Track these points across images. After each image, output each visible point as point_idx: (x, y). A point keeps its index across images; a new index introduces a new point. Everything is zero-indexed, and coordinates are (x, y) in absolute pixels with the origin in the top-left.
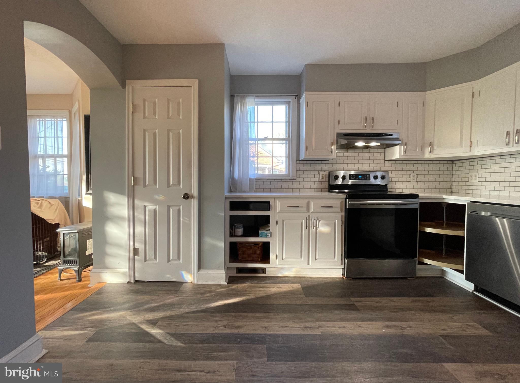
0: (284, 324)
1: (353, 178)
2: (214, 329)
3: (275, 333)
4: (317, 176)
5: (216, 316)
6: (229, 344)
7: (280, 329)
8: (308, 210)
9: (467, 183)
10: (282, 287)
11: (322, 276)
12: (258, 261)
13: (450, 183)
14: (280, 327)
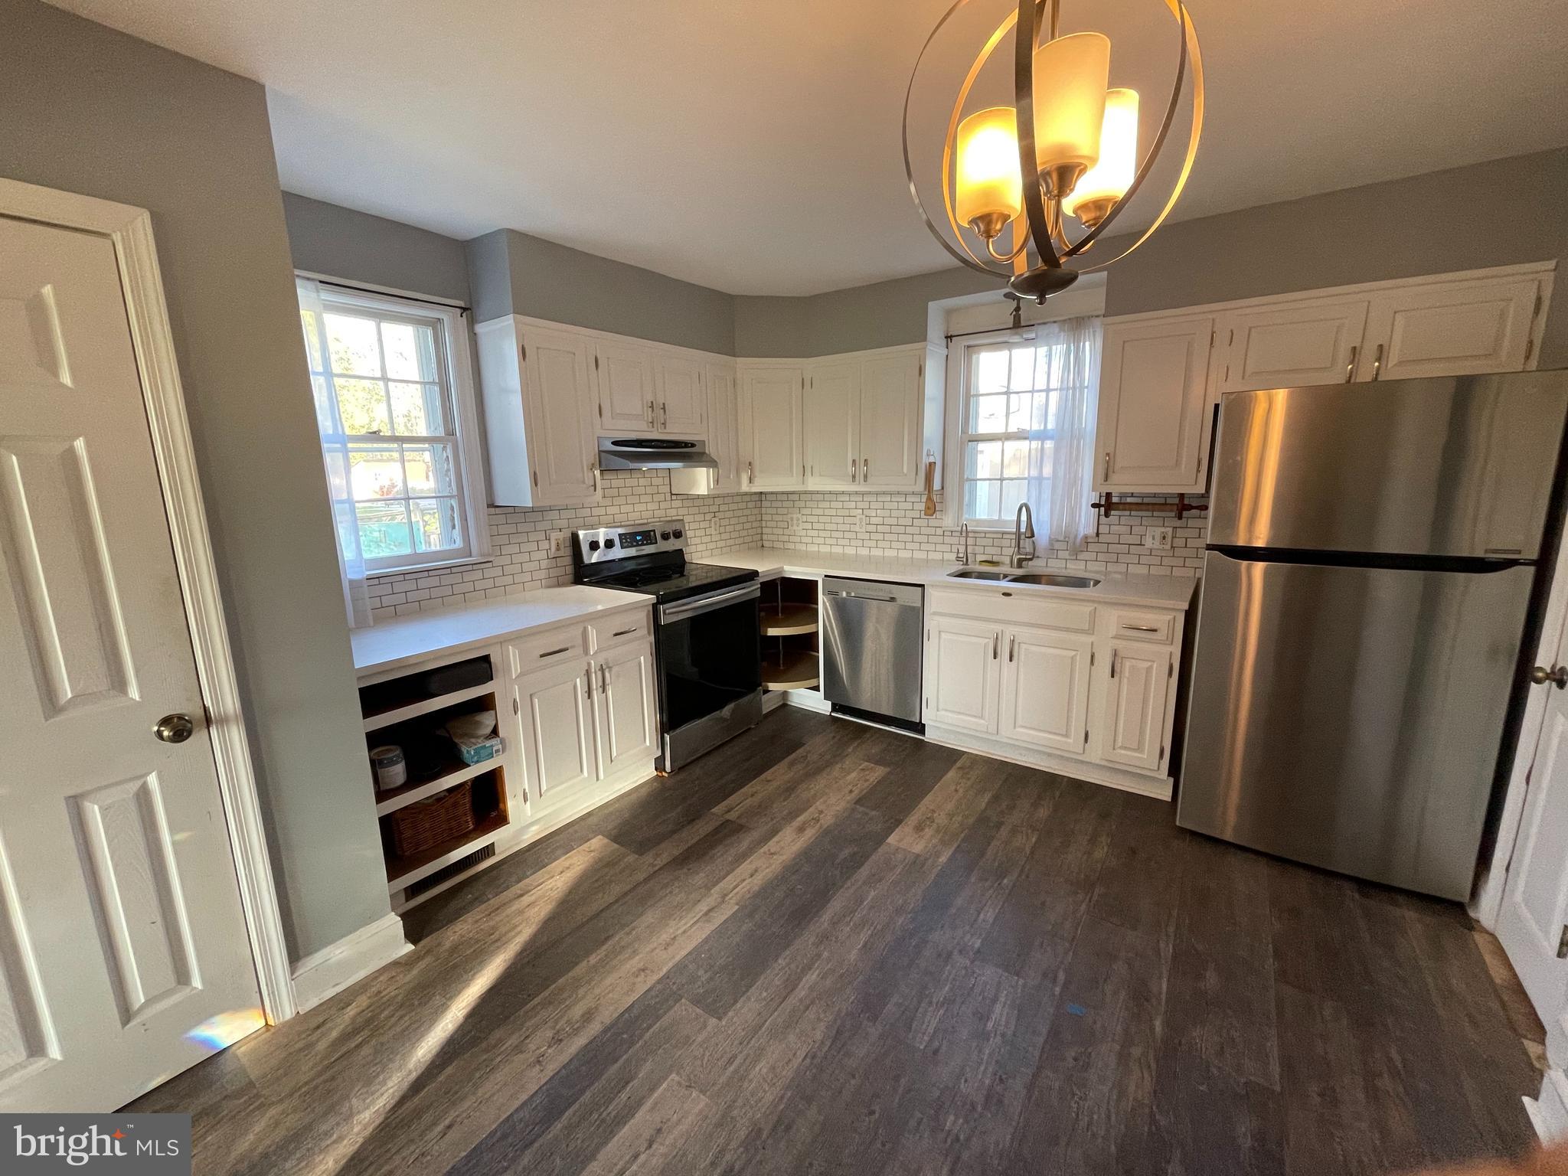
0: (665, 937)
1: (627, 542)
2: (538, 1067)
3: (671, 965)
4: (545, 545)
5: (501, 1041)
6: (616, 1061)
7: (671, 949)
8: (586, 651)
9: (786, 532)
10: (570, 865)
11: (623, 791)
12: (470, 832)
13: (759, 531)
14: (665, 949)
